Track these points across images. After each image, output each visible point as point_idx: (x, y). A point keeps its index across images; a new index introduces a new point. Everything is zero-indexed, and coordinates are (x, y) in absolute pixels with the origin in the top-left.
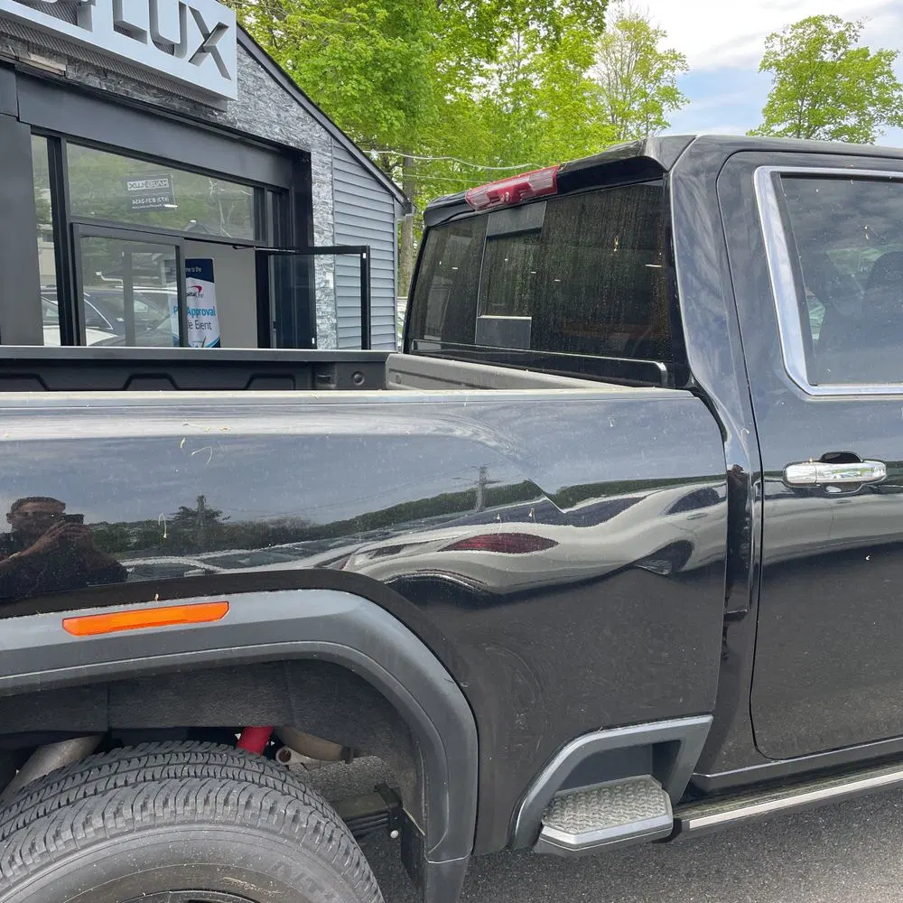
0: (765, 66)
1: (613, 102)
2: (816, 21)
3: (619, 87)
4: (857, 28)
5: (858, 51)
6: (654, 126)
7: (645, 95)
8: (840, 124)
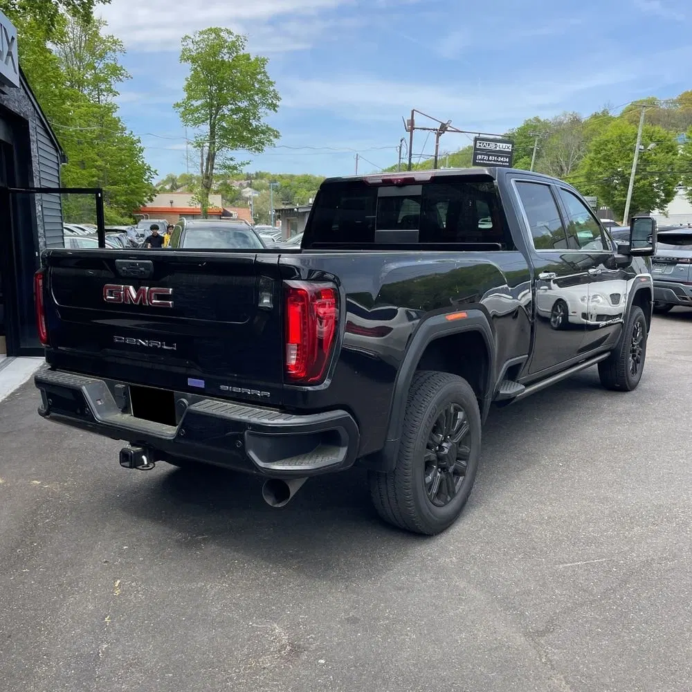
0: (183, 58)
1: (70, 71)
2: (216, 31)
3: (74, 59)
4: (243, 40)
5: (244, 55)
7: (95, 68)
8: (237, 104)
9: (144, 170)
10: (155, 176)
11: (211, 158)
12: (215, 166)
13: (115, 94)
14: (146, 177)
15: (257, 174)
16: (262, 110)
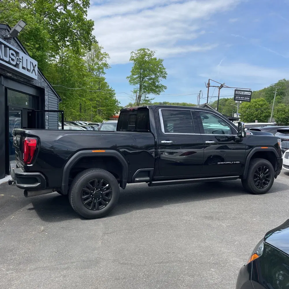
0: (131, 60)
1: (89, 65)
2: (144, 50)
3: (91, 61)
4: (154, 53)
5: (154, 58)
6: (101, 73)
7: (98, 64)
8: (151, 77)
9: (116, 101)
10: (119, 104)
11: (140, 97)
12: (141, 100)
13: (104, 73)
14: (116, 104)
15: (164, 103)
16: (160, 79)
